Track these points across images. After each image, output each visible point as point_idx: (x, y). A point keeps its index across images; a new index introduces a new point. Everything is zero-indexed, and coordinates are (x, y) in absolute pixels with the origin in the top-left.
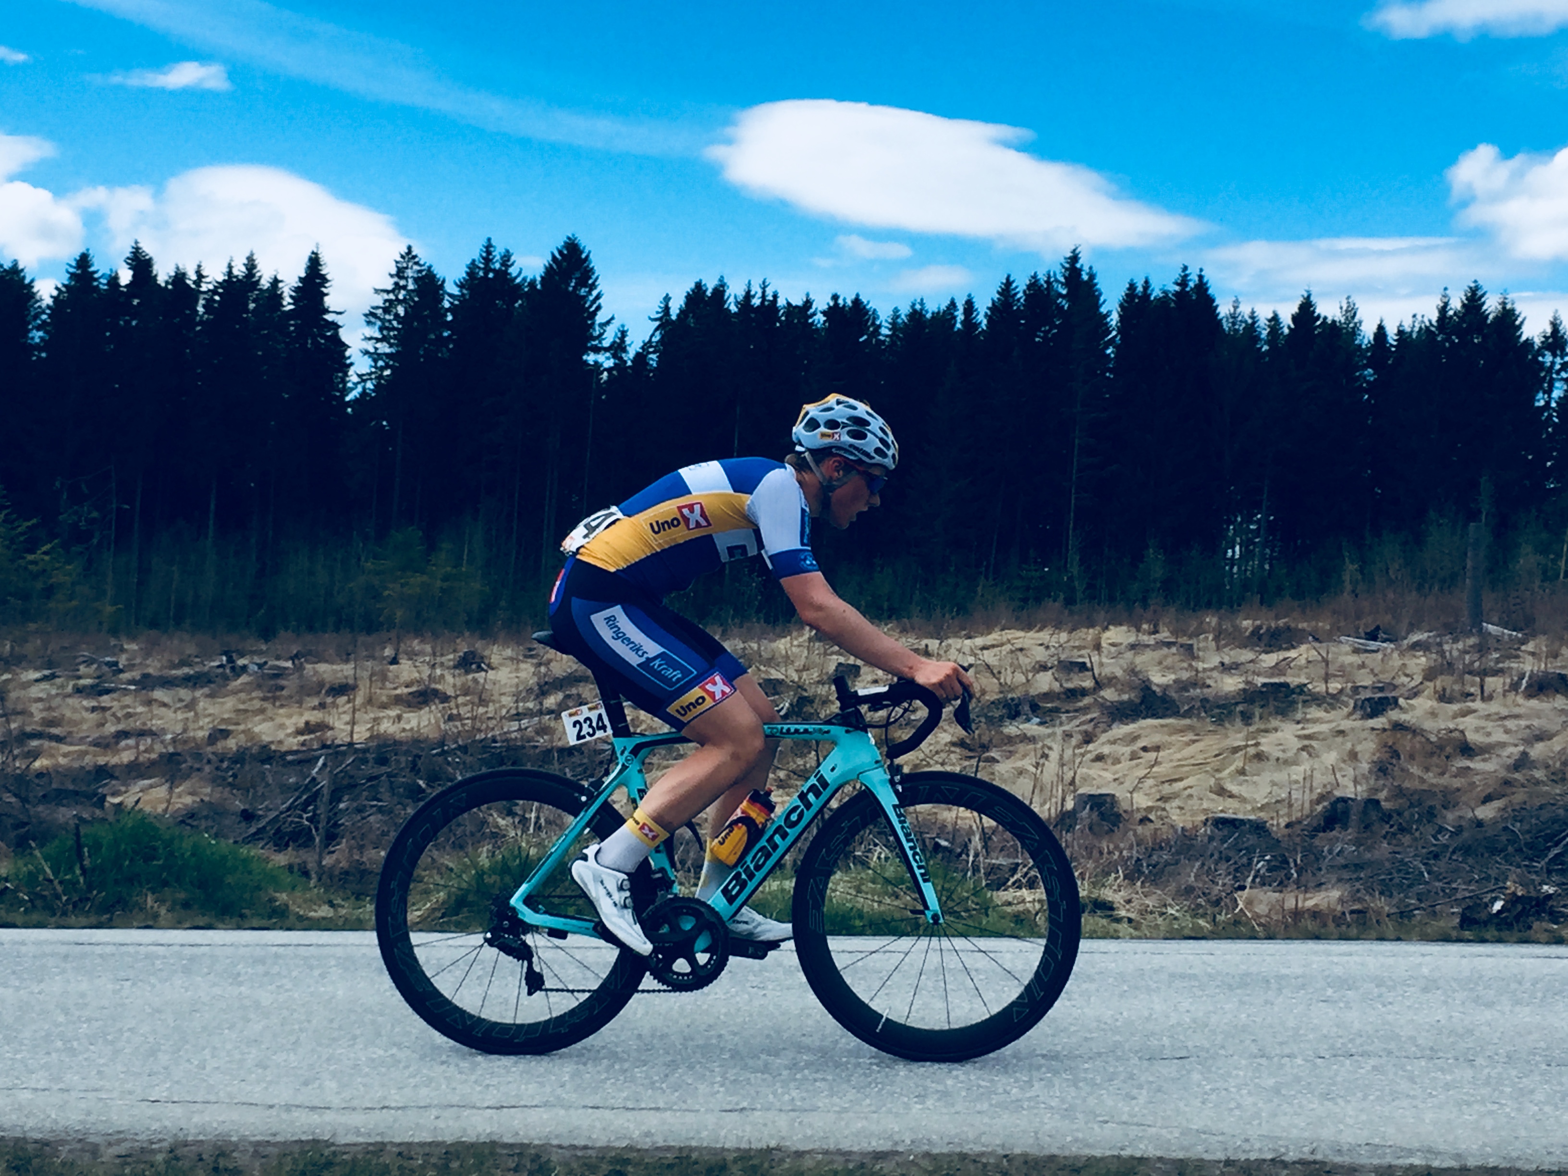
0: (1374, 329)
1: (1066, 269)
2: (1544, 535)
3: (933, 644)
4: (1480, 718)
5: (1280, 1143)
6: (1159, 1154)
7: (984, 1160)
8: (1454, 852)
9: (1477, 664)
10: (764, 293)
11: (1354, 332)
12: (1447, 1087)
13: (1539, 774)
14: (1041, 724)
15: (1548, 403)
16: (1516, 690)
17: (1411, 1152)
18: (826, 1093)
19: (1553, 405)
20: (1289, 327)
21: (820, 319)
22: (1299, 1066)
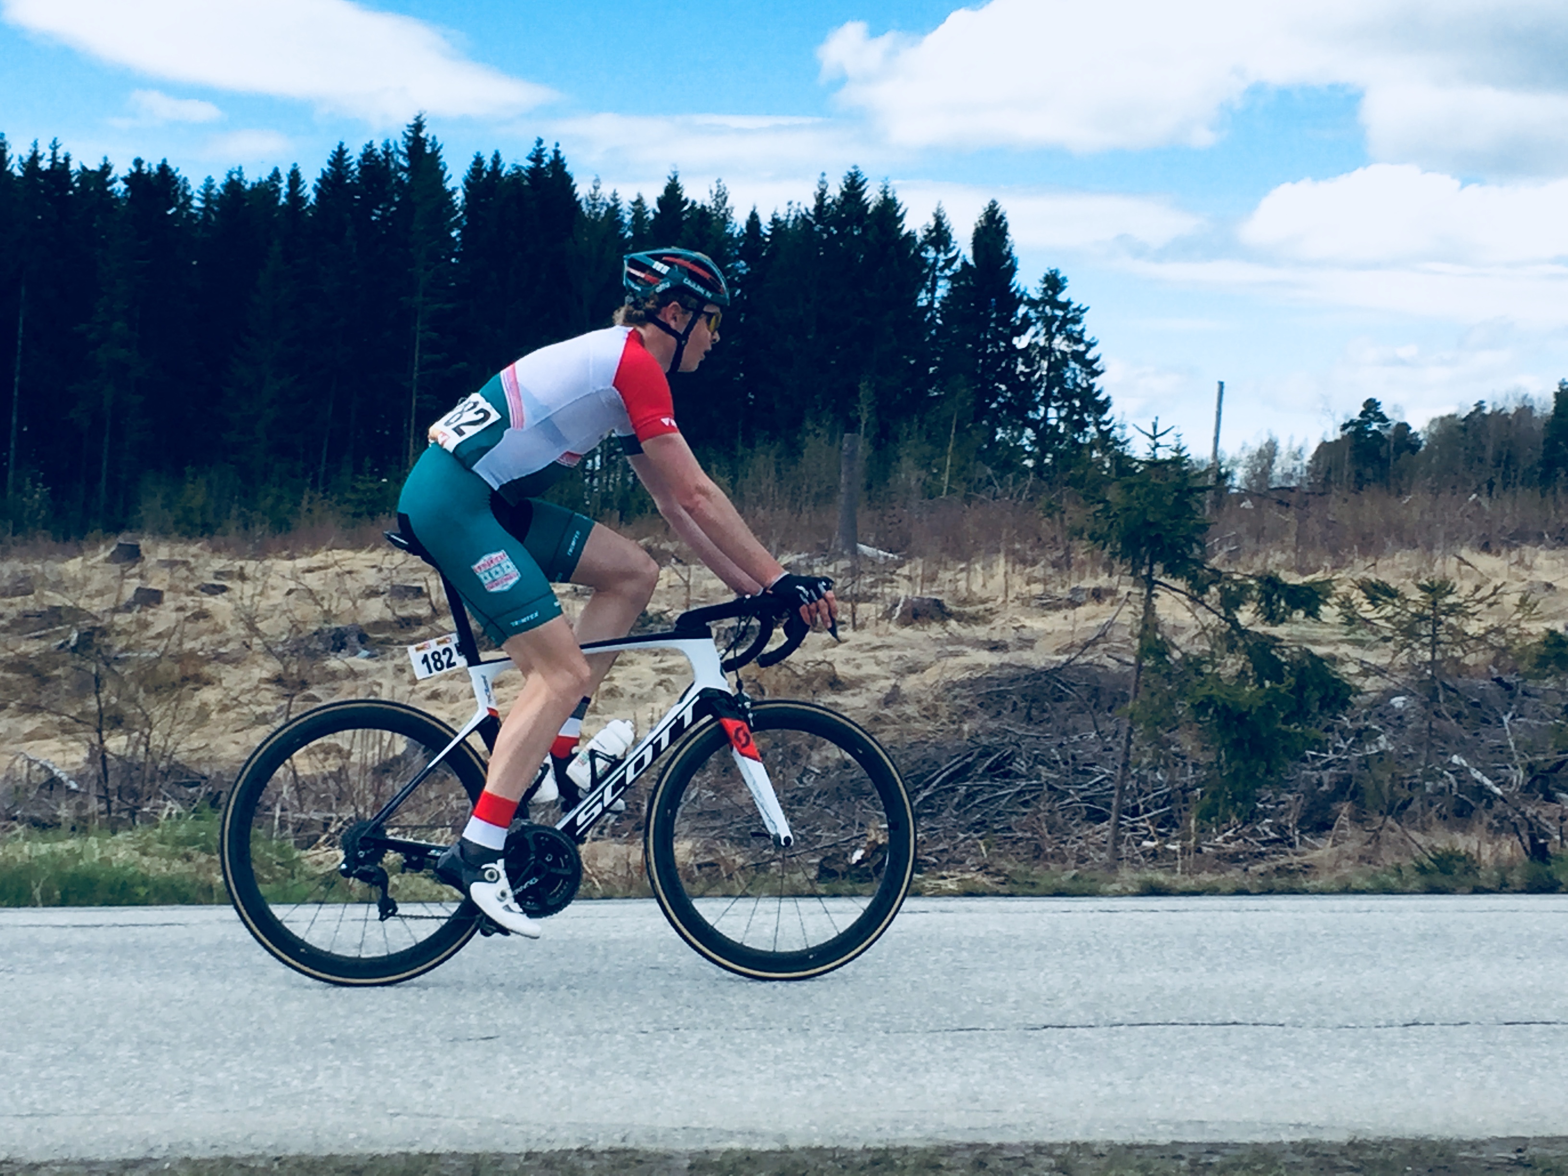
0: (747, 216)
1: (409, 138)
2: (928, 449)
3: (251, 567)
4: (851, 648)
5: (590, 1130)
6: (453, 1148)
7: (252, 1165)
8: (819, 796)
9: (848, 590)
10: (54, 154)
11: (724, 221)
12: (777, 1060)
13: (911, 710)
14: (370, 657)
15: (931, 303)
16: (890, 619)
17: (731, 1134)
18: (74, 1093)
19: (937, 305)
20: (654, 212)
21: (120, 187)
22: (620, 1042)
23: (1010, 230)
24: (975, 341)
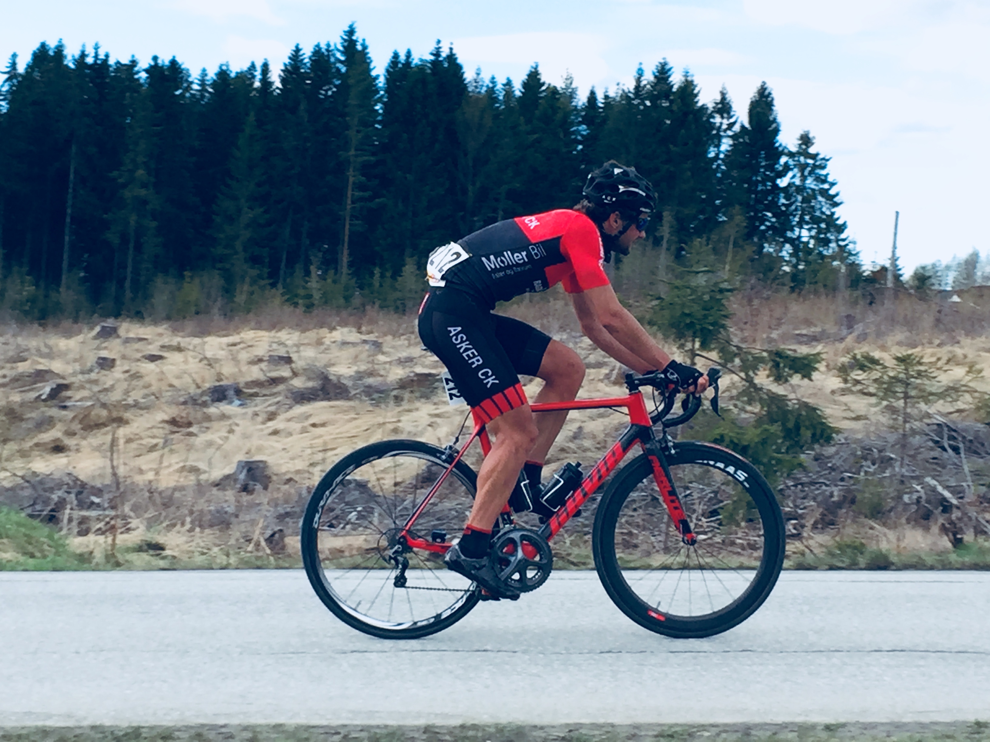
23: (775, 103)
24: (749, 181)
